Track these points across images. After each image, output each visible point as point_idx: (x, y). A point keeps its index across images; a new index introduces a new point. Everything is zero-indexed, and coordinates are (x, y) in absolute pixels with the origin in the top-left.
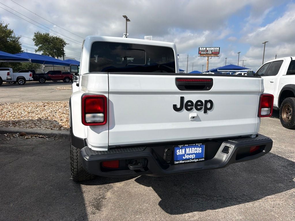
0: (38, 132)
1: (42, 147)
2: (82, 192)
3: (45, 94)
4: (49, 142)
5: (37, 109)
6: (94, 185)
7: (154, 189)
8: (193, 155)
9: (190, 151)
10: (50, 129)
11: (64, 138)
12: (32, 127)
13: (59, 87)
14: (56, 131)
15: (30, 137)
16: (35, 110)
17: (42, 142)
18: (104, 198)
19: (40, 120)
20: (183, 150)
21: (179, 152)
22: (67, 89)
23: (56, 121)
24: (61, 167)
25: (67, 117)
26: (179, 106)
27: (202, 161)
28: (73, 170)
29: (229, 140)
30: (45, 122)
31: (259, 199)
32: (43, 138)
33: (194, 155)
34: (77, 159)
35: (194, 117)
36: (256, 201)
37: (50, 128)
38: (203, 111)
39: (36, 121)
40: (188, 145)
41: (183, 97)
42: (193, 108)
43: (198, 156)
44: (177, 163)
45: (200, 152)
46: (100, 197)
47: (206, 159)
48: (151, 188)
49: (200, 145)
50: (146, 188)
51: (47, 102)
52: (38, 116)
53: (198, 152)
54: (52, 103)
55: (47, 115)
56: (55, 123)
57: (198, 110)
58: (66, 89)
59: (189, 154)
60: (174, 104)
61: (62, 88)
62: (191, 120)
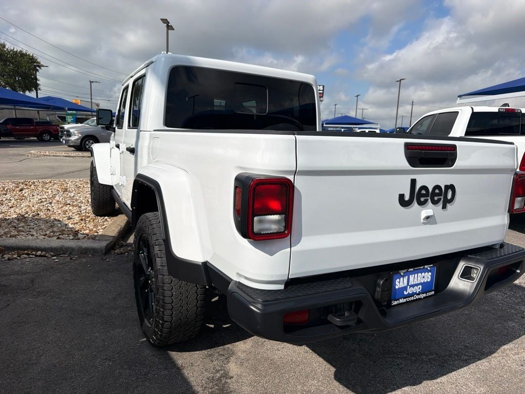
0: (30, 245)
1: (50, 276)
2: (178, 368)
3: (10, 165)
4: (62, 266)
5: (8, 196)
6: (197, 351)
7: (313, 350)
8: (418, 287)
9: (416, 280)
10: (55, 238)
11: (90, 256)
12: (12, 234)
13: (34, 151)
14: (69, 243)
15: (15, 256)
16: (4, 199)
17: (45, 265)
18: (226, 375)
19: (22, 218)
20: (405, 279)
21: (399, 282)
22: (52, 154)
23: (60, 221)
24: (111, 318)
25: (78, 211)
26: (407, 198)
27: (431, 296)
28: (162, 324)
29: (469, 256)
30: (36, 222)
31: (493, 353)
32: (44, 258)
33: (420, 286)
34: (172, 302)
35: (428, 218)
36: (490, 357)
37: (53, 236)
38: (441, 205)
39: (15, 222)
40: (414, 270)
41: (415, 180)
42: (428, 199)
43: (425, 287)
44: (395, 303)
45: (429, 280)
46: (218, 375)
47: (436, 291)
48: (305, 348)
49: (430, 267)
50: (296, 348)
51: (22, 181)
52: (15, 212)
53: (425, 281)
54: (34, 183)
55: (33, 208)
56: (59, 225)
57: (435, 203)
58: (50, 156)
59: (413, 286)
60: (401, 193)
61: (42, 154)
62: (423, 223)
